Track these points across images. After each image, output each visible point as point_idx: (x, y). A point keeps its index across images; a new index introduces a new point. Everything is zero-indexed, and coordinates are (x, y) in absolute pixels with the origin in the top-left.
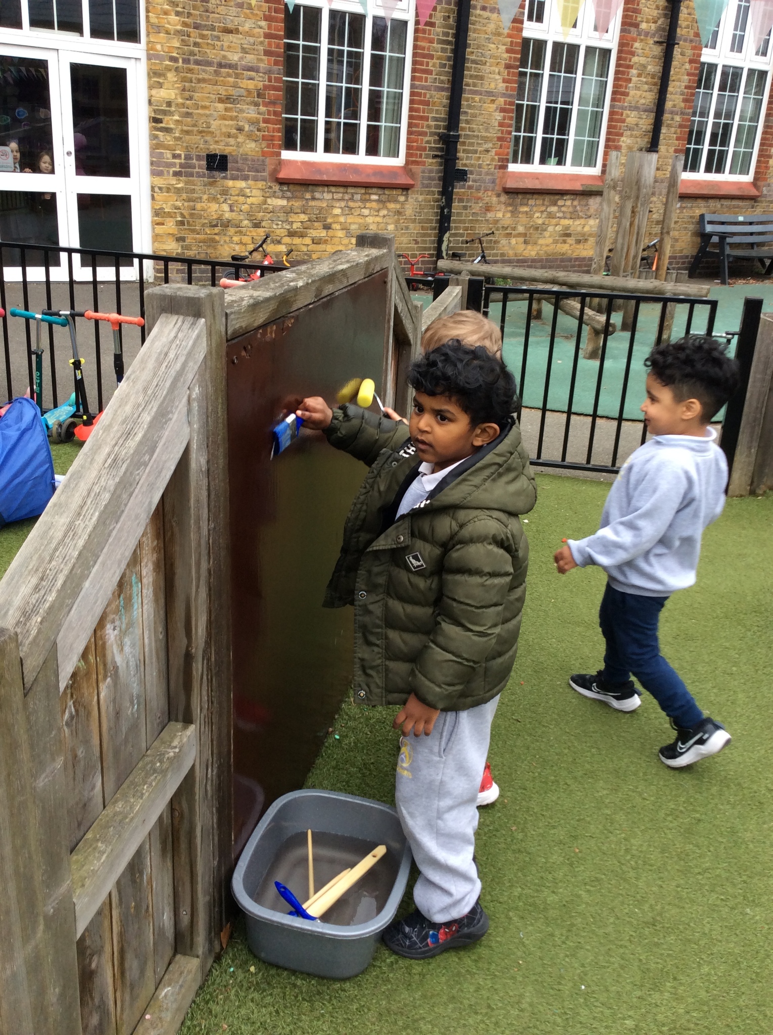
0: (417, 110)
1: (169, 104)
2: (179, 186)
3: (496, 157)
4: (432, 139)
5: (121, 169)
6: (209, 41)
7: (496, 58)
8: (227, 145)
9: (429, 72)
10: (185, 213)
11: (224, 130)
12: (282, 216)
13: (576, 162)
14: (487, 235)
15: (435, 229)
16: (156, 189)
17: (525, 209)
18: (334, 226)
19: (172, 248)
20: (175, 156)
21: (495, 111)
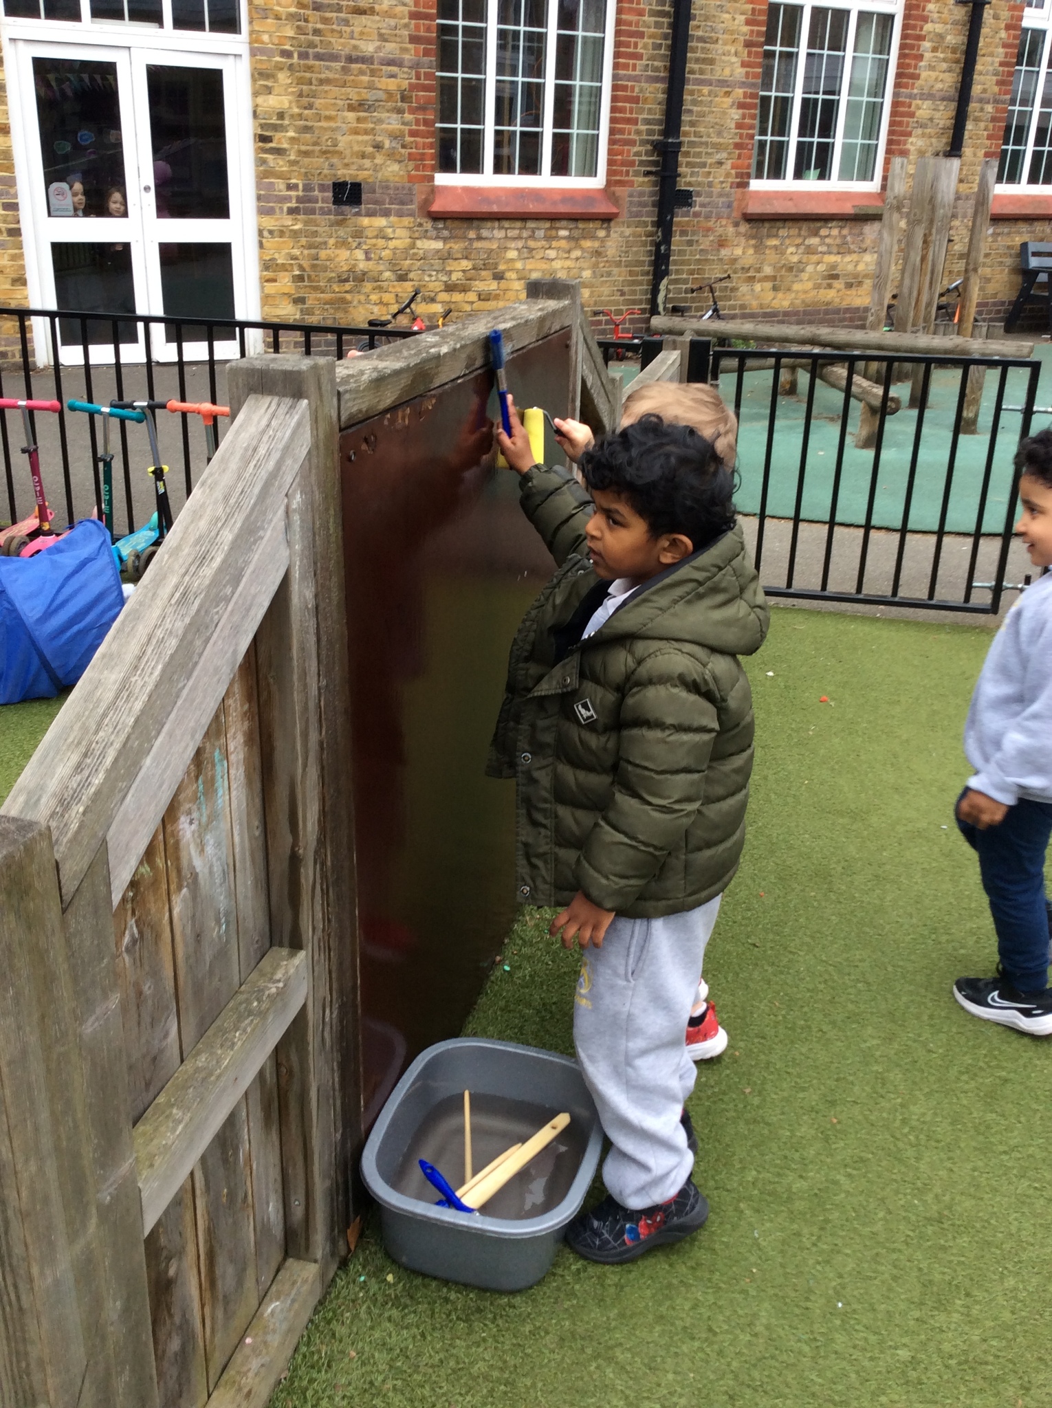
0: (622, 110)
1: (281, 115)
2: (296, 227)
3: (733, 172)
4: (642, 149)
5: (218, 207)
6: (334, 27)
7: (732, 32)
8: (361, 168)
9: (638, 57)
10: (305, 264)
11: (356, 148)
12: (437, 263)
13: (845, 175)
14: (721, 280)
15: (647, 273)
16: (266, 234)
17: (774, 242)
18: (508, 275)
19: (287, 312)
20: (290, 187)
21: (732, 106)
